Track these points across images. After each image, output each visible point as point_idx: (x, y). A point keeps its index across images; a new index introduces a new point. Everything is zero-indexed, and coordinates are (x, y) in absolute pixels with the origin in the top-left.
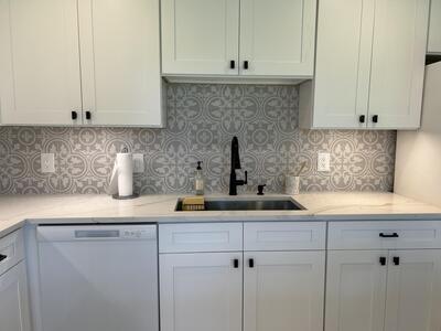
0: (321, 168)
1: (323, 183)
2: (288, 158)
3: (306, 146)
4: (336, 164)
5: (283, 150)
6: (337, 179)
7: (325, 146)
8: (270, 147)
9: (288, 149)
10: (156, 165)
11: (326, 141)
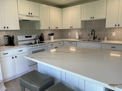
0: (113, 36)
1: (114, 39)
2: (106, 34)
3: (110, 31)
4: (117, 35)
5: (105, 32)
6: (117, 38)
7: (114, 31)
8: (102, 31)
9: (106, 32)
10: (83, 35)
11: (115, 30)
